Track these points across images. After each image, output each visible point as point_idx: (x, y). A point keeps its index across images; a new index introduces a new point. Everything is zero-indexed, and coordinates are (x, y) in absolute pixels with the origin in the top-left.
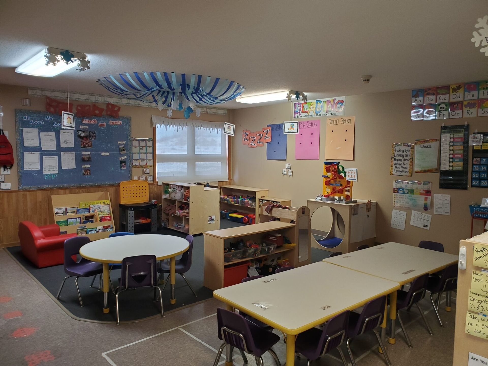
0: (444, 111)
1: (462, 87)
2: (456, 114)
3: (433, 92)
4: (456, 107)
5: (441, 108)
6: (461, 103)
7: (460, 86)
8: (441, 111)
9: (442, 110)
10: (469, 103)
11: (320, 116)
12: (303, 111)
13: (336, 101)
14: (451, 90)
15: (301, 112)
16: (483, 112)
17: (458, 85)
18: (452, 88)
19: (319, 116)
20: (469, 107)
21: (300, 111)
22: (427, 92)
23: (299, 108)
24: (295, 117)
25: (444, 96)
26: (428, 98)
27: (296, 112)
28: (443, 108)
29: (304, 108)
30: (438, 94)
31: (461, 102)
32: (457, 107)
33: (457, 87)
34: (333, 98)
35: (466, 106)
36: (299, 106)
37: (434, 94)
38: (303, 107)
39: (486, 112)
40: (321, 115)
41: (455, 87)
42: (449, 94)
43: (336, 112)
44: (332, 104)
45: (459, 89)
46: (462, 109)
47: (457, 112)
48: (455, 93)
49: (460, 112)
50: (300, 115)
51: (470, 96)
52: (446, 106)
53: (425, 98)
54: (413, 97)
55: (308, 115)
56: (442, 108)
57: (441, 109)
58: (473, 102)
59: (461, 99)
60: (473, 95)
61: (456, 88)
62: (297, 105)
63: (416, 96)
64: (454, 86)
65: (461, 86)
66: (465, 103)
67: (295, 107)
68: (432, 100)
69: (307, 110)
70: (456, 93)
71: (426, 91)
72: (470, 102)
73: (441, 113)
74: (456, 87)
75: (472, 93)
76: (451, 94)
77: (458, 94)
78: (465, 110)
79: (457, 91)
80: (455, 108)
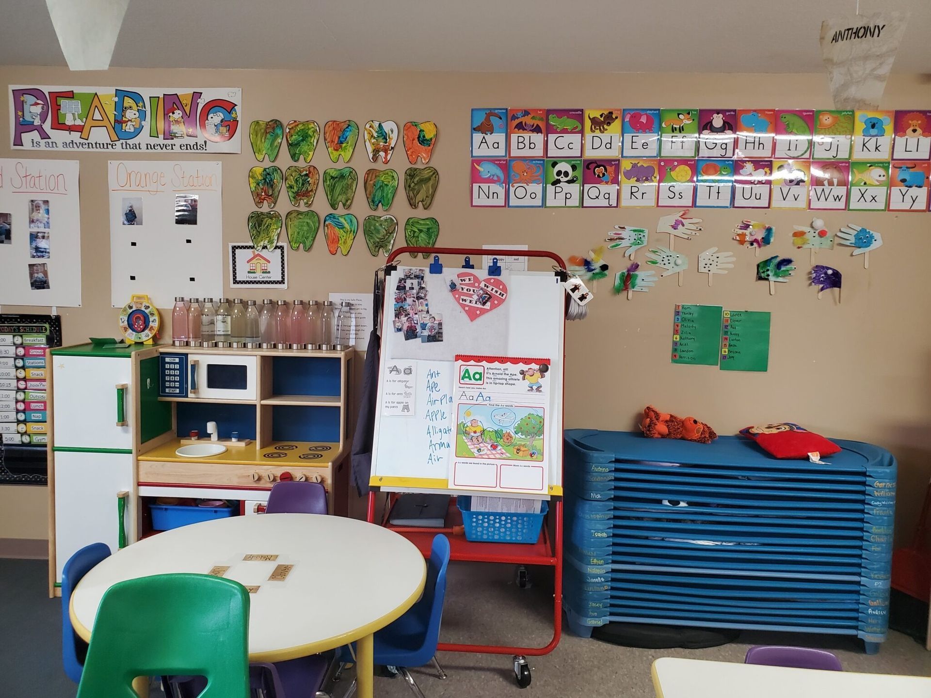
0: (569, 182)
1: (616, 118)
2: (601, 196)
3: (536, 122)
4: (601, 175)
5: (559, 173)
6: (615, 164)
7: (611, 113)
8: (558, 181)
9: (561, 179)
10: (634, 166)
11: (139, 150)
12: (59, 125)
13: (202, 103)
14: (588, 123)
15: (47, 126)
16: (672, 195)
17: (606, 113)
18: (589, 117)
19: (132, 150)
20: (636, 178)
21: (44, 120)
22: (517, 121)
23: (38, 109)
24: (18, 142)
25: (568, 138)
26: (521, 139)
27: (24, 126)
28: (566, 174)
29: (62, 111)
30: (550, 130)
31: (613, 163)
32: (604, 175)
33: (604, 116)
34: (191, 91)
35: (628, 175)
36: (38, 104)
37: (537, 130)
38: (57, 108)
39: (677, 196)
40: (144, 146)
41: (599, 117)
42: (582, 132)
43: (205, 142)
44: (187, 109)
45: (609, 124)
46: (615, 181)
47: (604, 188)
48: (597, 133)
49: (613, 189)
50: (44, 136)
51: (638, 145)
52: (574, 168)
53: (514, 137)
54: (476, 130)
55: (82, 141)
56: (562, 175)
57: (558, 178)
58: (645, 165)
59: (613, 153)
60: (645, 145)
61: (602, 119)
62: (29, 99)
63: (485, 128)
64: (596, 114)
65: (614, 117)
66: (626, 165)
67: (20, 106)
68: (532, 146)
69: (79, 122)
70: (602, 132)
71: (514, 118)
72: (639, 165)
73: (558, 190)
74: (601, 116)
75: (642, 138)
76: (588, 135)
77: (605, 137)
78: (627, 185)
79: (603, 127)
80: (599, 176)
